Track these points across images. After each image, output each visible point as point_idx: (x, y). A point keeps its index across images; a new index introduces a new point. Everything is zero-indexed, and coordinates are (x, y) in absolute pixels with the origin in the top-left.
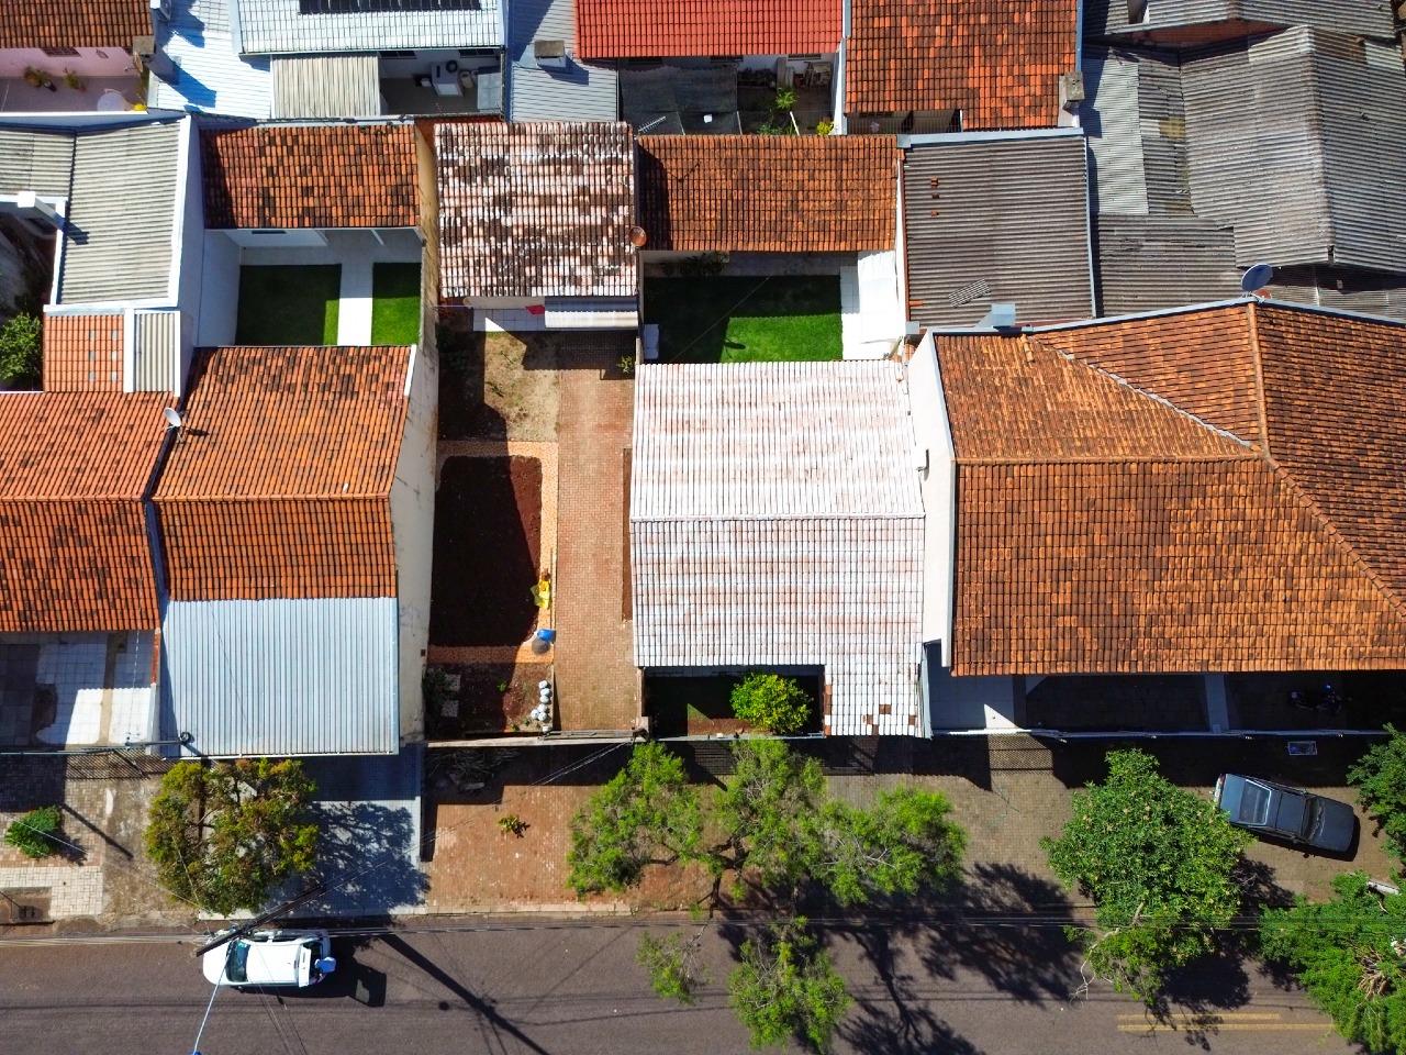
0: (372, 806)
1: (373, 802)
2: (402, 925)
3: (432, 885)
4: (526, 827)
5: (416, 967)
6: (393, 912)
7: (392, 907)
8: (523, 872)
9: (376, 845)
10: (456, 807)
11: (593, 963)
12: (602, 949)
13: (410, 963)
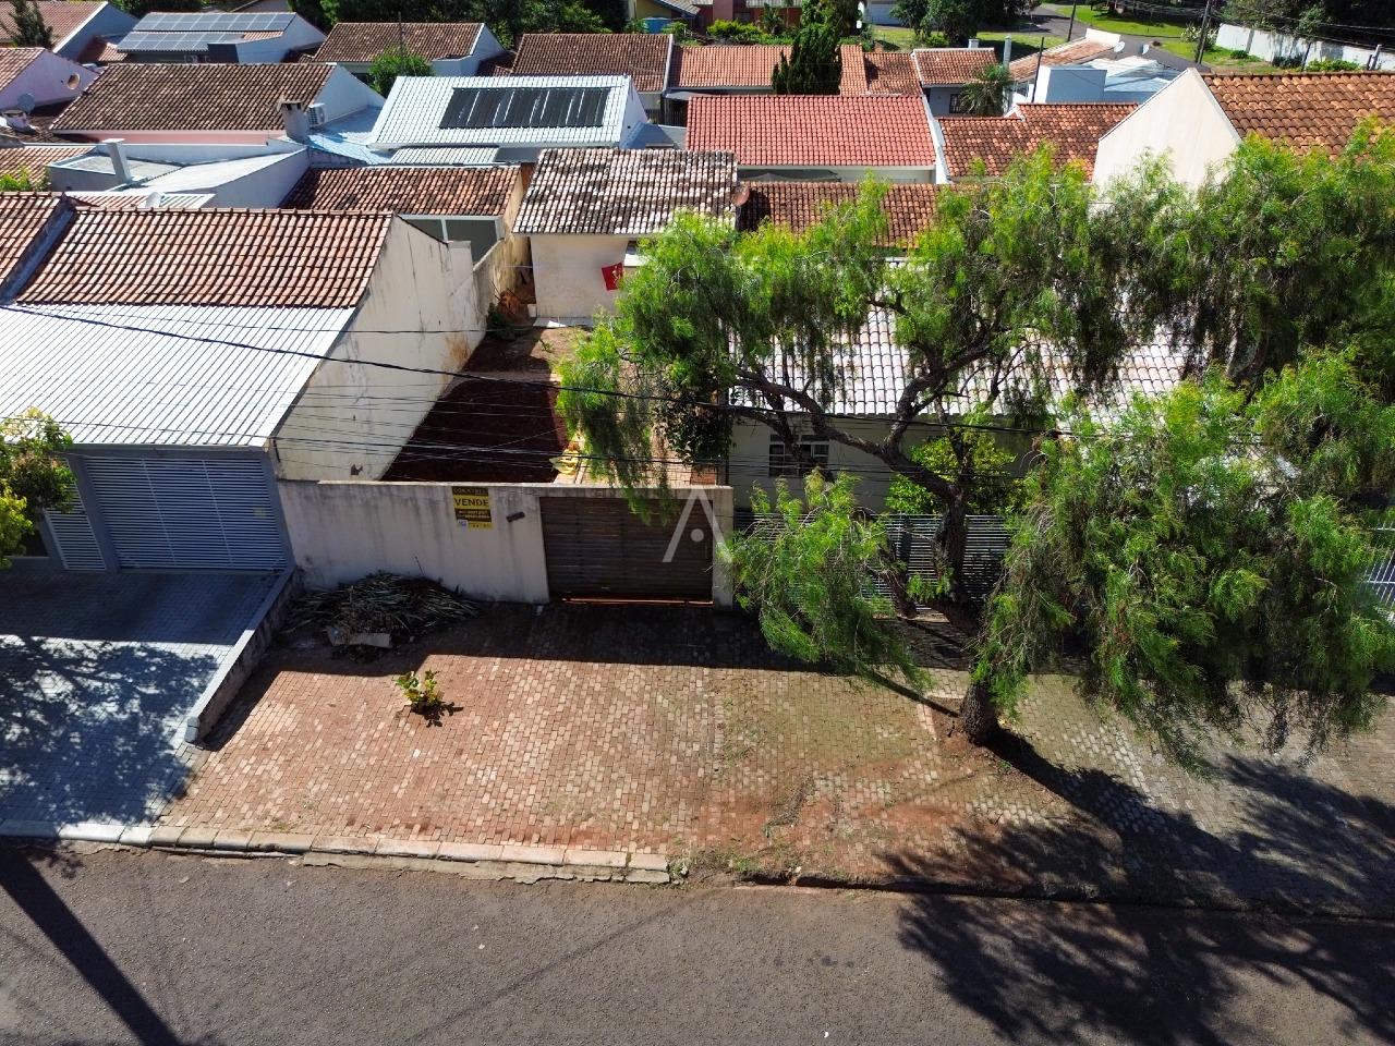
0: (145, 650)
1: (152, 645)
2: (74, 865)
3: (194, 790)
4: (452, 709)
5: (51, 950)
6: (68, 831)
7: (74, 821)
8: (419, 782)
9: (112, 707)
10: (316, 677)
11: (549, 980)
12: (582, 952)
13: (42, 940)
